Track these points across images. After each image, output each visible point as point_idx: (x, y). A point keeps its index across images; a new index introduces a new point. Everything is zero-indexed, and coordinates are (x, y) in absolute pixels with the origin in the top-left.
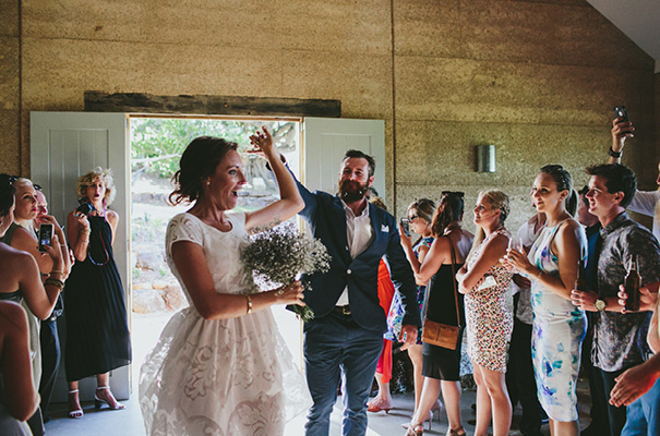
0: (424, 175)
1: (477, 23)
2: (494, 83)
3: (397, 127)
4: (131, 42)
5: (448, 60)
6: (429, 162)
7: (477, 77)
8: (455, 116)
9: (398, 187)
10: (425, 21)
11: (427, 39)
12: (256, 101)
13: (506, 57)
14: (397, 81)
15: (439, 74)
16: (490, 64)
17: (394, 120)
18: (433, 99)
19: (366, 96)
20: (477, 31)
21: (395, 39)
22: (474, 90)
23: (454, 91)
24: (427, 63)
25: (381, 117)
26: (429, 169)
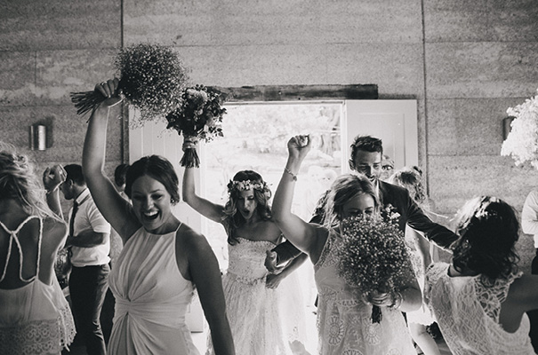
0: (454, 147)
1: (503, 8)
2: (520, 62)
3: (429, 106)
4: (204, 46)
5: (475, 44)
6: (459, 135)
7: (504, 57)
8: (483, 94)
9: (430, 158)
10: (453, 11)
11: (455, 27)
12: (304, 89)
13: (533, 37)
14: (428, 65)
15: (467, 57)
16: (517, 44)
17: (426, 99)
18: (462, 79)
19: (400, 80)
20: (504, 15)
21: (426, 29)
22: (501, 69)
23: (481, 71)
24: (456, 48)
25: (414, 97)
26: (458, 141)
